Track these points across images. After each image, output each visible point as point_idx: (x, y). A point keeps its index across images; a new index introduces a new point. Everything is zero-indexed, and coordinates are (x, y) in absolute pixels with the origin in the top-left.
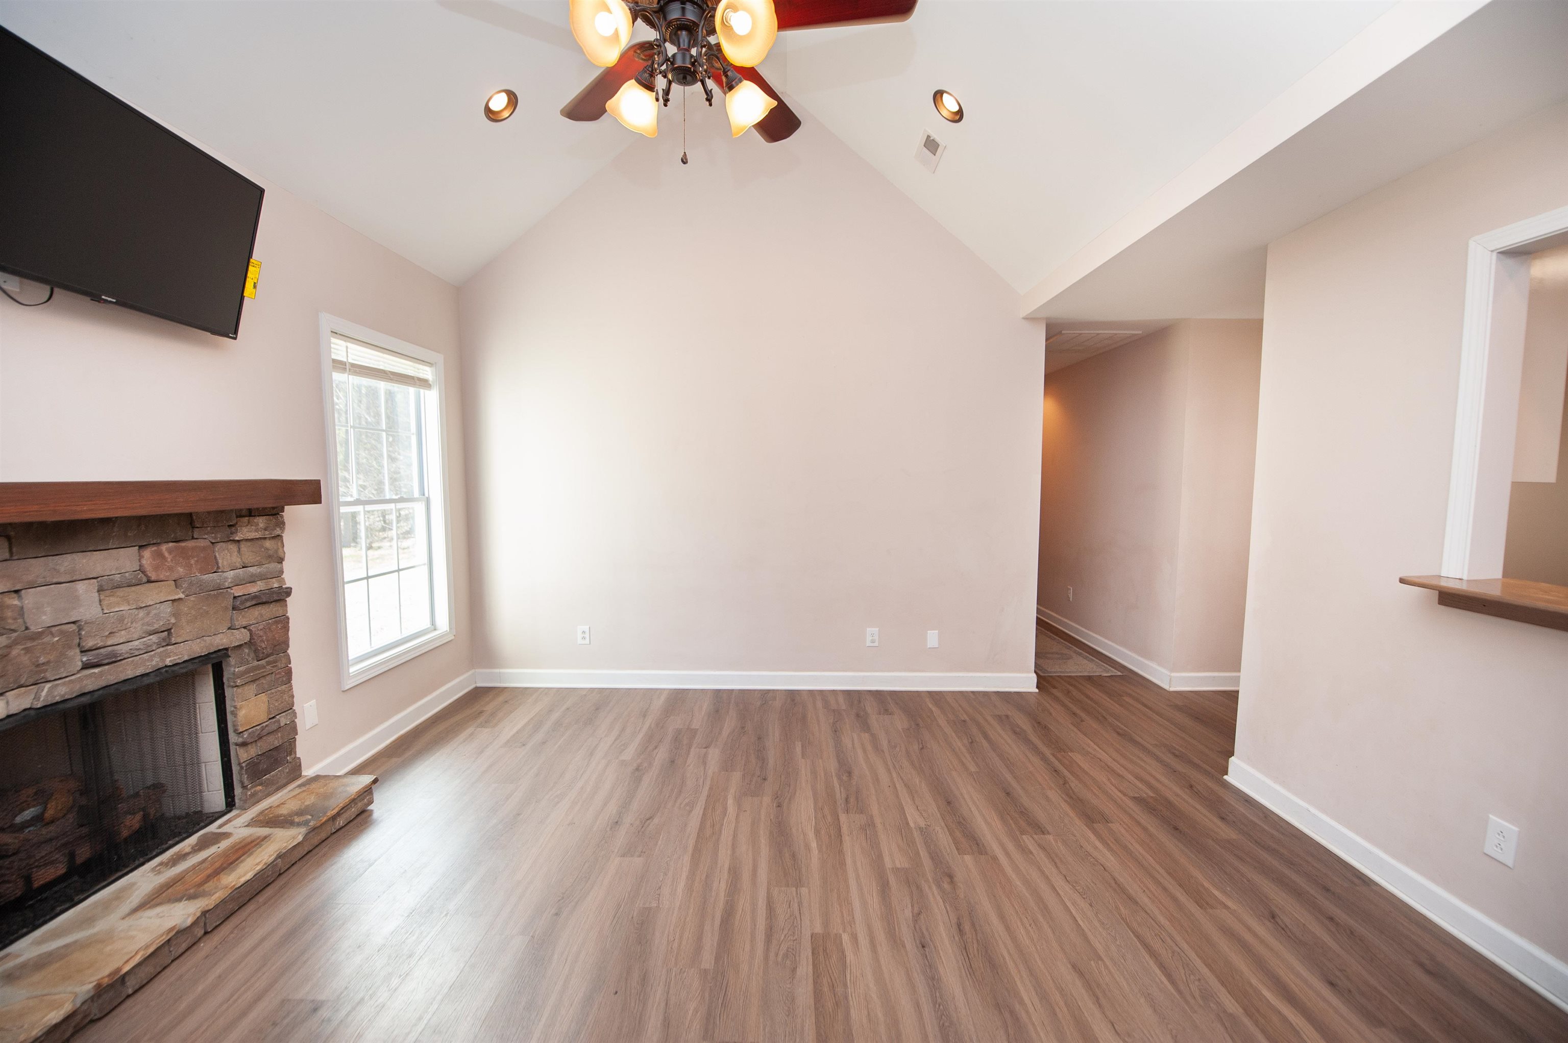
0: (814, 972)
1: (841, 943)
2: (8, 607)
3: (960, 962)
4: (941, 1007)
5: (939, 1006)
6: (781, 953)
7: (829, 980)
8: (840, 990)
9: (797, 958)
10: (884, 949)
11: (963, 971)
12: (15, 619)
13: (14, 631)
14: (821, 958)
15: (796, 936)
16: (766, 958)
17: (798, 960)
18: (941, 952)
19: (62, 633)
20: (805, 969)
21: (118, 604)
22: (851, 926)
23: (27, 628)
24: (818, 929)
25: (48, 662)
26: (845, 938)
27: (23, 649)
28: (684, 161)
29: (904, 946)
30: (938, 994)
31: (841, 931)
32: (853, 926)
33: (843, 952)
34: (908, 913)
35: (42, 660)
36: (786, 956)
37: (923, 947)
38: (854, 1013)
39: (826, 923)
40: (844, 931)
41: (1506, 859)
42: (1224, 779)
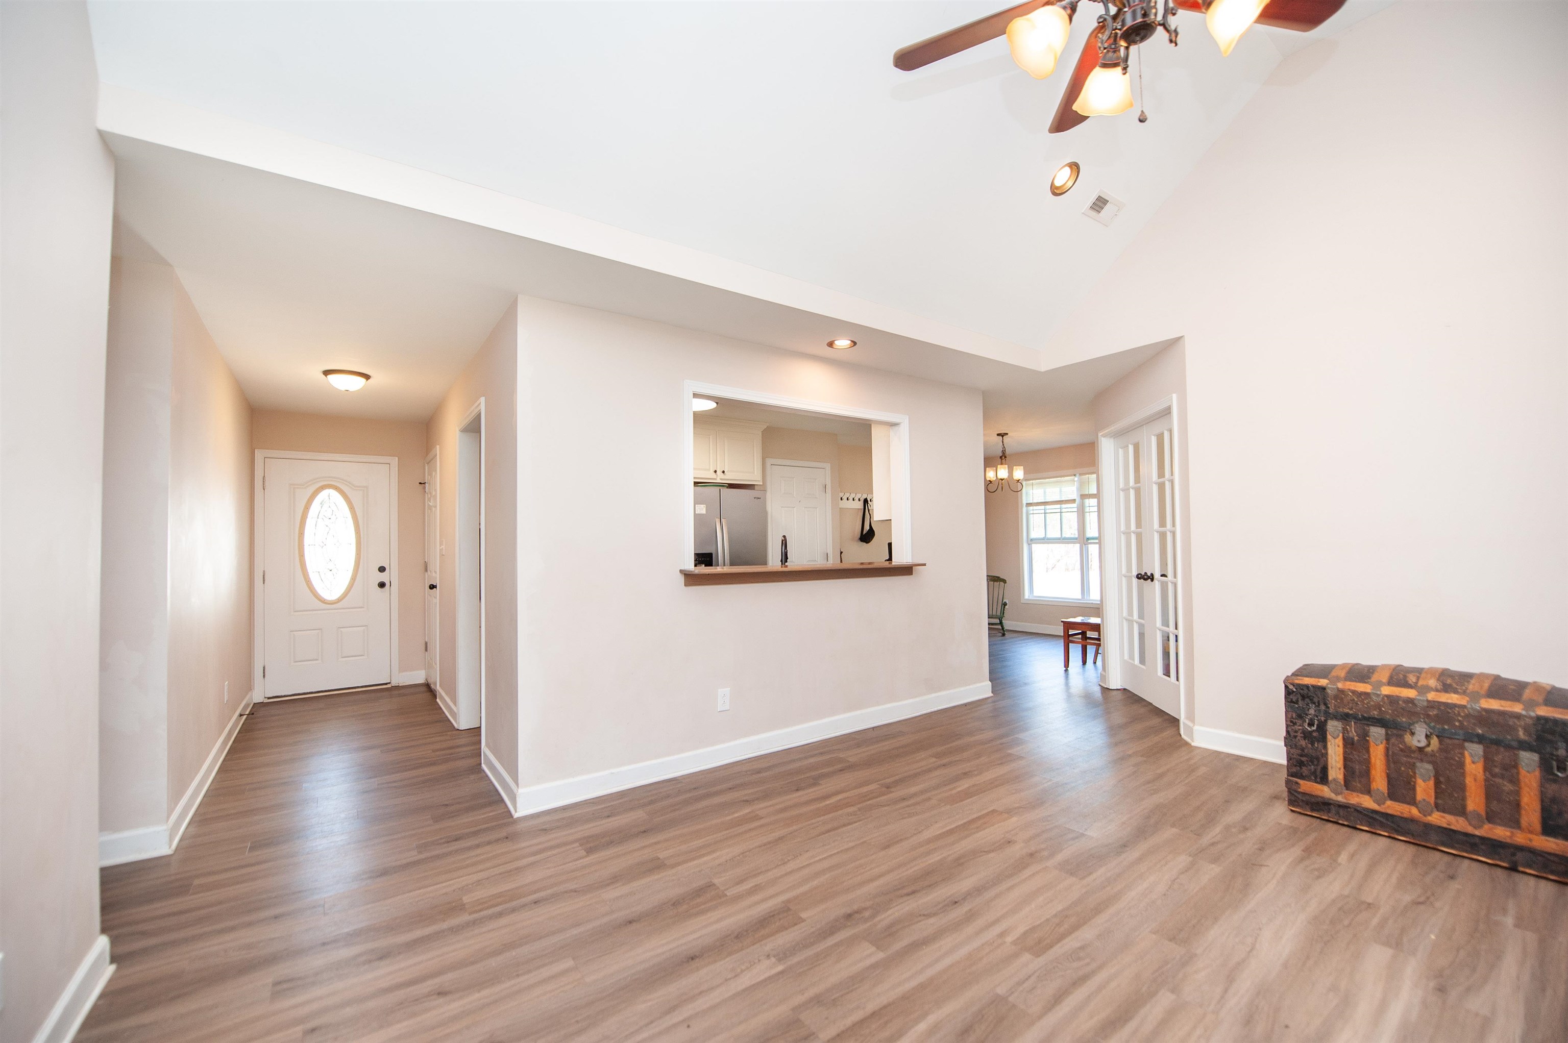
0: (1065, 937)
1: (1017, 939)
6: (1082, 963)
10: (989, 917)
14: (1048, 940)
15: (1055, 964)
16: (1101, 966)
17: (1071, 950)
18: (949, 894)
20: (1071, 943)
22: (993, 942)
24: (1027, 956)
26: (1010, 939)
29: (970, 910)
30: (987, 885)
31: (1009, 943)
32: (990, 942)
33: (1023, 934)
34: (932, 920)
36: (1080, 959)
37: (956, 902)
39: (1014, 955)
40: (1005, 942)
41: (727, 707)
42: (517, 818)
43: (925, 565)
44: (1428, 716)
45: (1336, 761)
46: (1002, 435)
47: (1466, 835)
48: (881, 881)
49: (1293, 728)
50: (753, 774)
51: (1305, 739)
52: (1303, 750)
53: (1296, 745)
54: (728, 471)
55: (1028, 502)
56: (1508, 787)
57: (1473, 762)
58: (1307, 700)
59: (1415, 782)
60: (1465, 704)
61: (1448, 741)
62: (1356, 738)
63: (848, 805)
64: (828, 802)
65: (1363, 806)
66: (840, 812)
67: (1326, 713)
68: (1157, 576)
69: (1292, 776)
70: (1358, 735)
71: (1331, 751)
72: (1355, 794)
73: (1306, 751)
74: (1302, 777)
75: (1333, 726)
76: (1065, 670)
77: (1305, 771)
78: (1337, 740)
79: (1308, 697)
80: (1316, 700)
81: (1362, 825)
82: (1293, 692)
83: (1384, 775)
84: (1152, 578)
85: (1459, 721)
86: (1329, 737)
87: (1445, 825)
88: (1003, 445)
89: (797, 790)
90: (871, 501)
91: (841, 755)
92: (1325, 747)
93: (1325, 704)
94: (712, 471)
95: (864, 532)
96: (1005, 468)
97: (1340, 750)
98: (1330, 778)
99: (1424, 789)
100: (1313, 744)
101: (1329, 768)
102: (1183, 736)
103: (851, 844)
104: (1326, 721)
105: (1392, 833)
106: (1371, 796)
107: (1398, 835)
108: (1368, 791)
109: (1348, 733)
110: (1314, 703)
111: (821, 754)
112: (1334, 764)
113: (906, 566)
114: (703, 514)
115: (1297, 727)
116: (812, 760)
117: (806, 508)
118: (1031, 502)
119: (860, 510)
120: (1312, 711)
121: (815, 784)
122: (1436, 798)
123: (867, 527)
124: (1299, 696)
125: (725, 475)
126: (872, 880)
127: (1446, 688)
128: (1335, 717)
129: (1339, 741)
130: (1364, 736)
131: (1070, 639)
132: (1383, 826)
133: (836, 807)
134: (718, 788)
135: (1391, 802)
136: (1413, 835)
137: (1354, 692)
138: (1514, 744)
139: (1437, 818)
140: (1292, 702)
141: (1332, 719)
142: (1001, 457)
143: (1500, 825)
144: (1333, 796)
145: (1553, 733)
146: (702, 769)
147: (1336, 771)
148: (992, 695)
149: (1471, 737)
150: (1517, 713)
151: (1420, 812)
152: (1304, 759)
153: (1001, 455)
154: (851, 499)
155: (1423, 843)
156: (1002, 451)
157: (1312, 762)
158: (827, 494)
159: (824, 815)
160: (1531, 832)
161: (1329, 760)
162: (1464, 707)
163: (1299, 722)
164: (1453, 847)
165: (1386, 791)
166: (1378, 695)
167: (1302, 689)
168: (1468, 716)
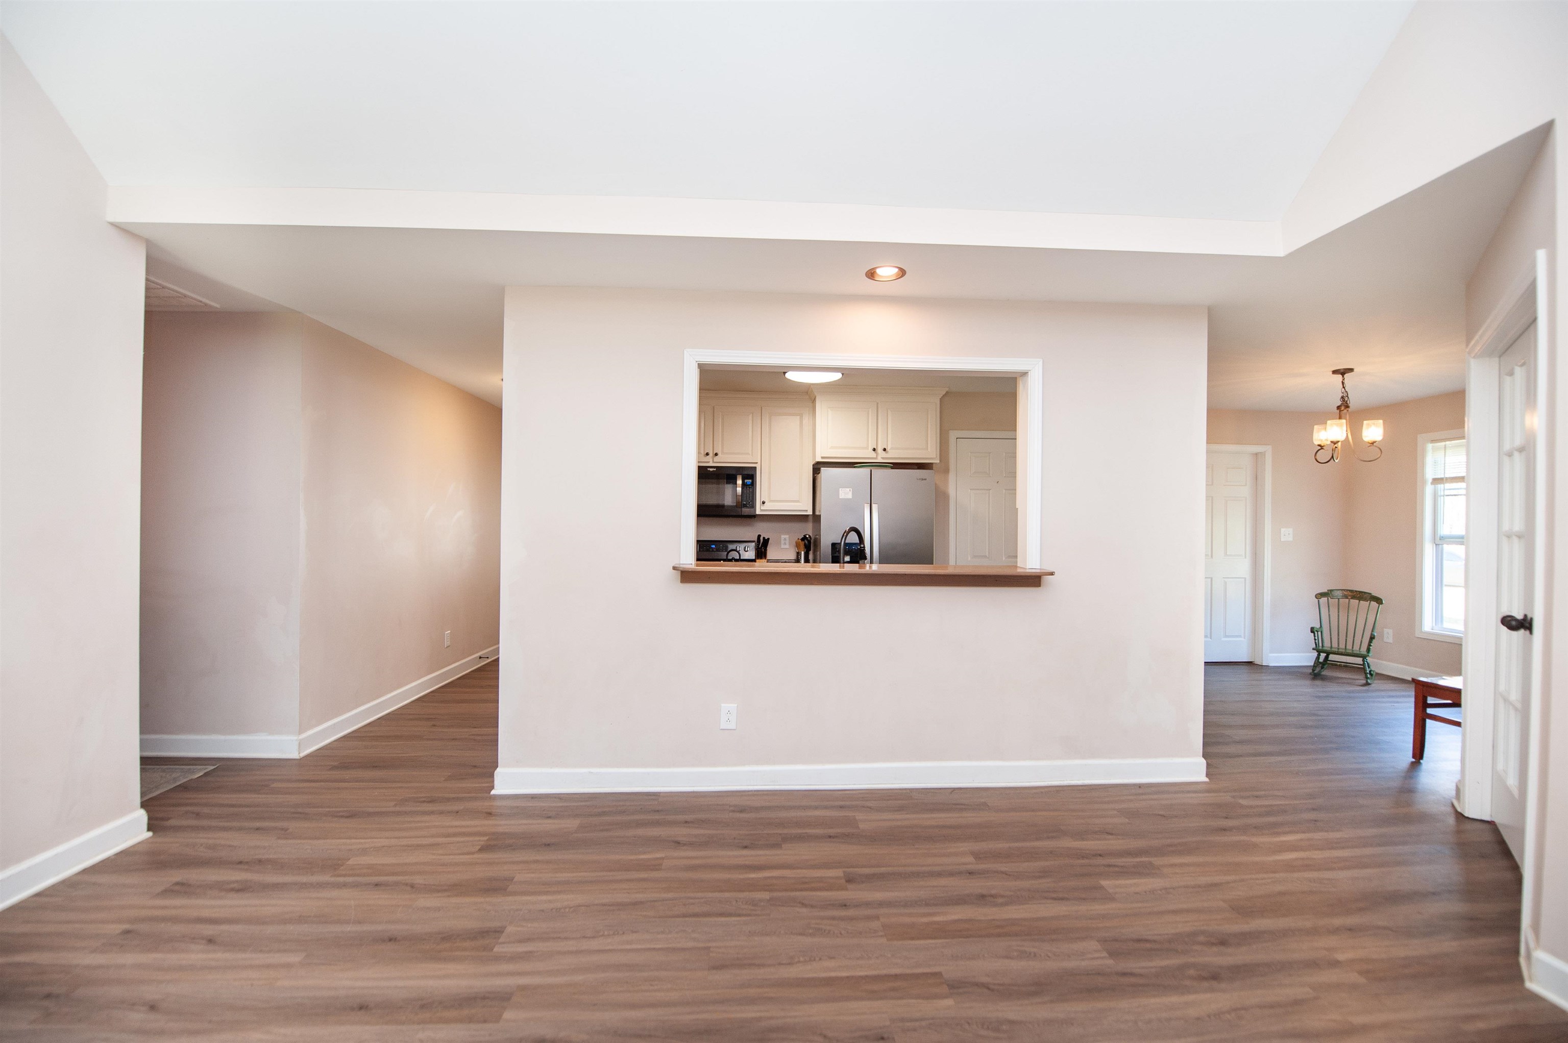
41: (732, 726)
42: (494, 795)
46: (1343, 372)
50: (734, 811)
54: (892, 448)
55: (1436, 477)
76: (1412, 763)
88: (1344, 387)
94: (871, 449)
96: (1341, 425)
111: (841, 807)
113: (1029, 574)
114: (850, 499)
116: (818, 813)
117: (1007, 490)
118: (1442, 476)
125: (887, 452)
131: (1430, 711)
133: (753, 886)
134: (671, 818)
142: (1339, 408)
146: (695, 791)
148: (1207, 780)
153: (1339, 403)
156: (1342, 397)
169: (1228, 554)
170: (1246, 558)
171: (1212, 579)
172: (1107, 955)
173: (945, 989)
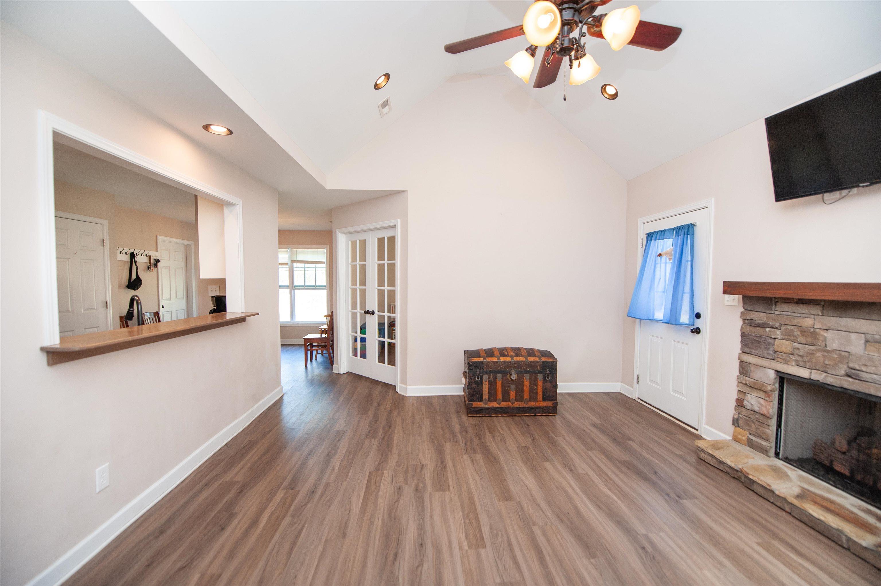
0: (481, 528)
1: (468, 544)
2: (822, 335)
3: (404, 536)
4: (421, 517)
5: (422, 518)
6: (500, 536)
7: (472, 525)
8: (467, 521)
9: (491, 534)
10: (444, 542)
11: (404, 533)
12: (822, 341)
13: (820, 346)
14: (478, 535)
15: (495, 546)
16: (507, 533)
17: (490, 533)
18: (413, 542)
19: (841, 355)
20: (486, 530)
21: (874, 351)
22: (463, 555)
23: (826, 346)
24: (482, 551)
25: (830, 365)
26: (466, 547)
27: (822, 355)
28: (565, 99)
29: (433, 544)
30: (421, 522)
31: (469, 551)
32: (462, 555)
33: (467, 539)
34: (425, 566)
35: (827, 362)
36: (497, 535)
37: (422, 544)
38: (461, 513)
39: (478, 555)
40: (467, 551)
41: (106, 484)
43: (258, 314)
44: (515, 367)
45: (486, 391)
47: (524, 408)
48: (370, 564)
49: (471, 381)
51: (475, 385)
52: (474, 389)
53: (472, 388)
56: (535, 387)
57: (527, 381)
58: (476, 368)
59: (510, 393)
60: (524, 360)
61: (520, 375)
62: (492, 380)
63: (280, 519)
64: (262, 525)
65: (494, 407)
66: (281, 528)
67: (483, 372)
68: (376, 312)
69: (470, 402)
70: (493, 379)
71: (484, 388)
72: (492, 403)
73: (475, 389)
74: (473, 401)
75: (485, 377)
76: (305, 367)
77: (475, 398)
78: (486, 383)
79: (477, 366)
80: (479, 367)
81: (493, 414)
82: (471, 365)
83: (501, 392)
84: (373, 313)
85: (523, 367)
86: (484, 382)
87: (518, 406)
89: (222, 529)
90: (137, 255)
91: (227, 478)
92: (482, 386)
93: (483, 368)
95: (132, 280)
97: (487, 386)
98: (484, 398)
99: (513, 394)
100: (478, 386)
101: (483, 394)
102: (399, 393)
103: (320, 548)
104: (483, 375)
105: (502, 414)
106: (497, 402)
107: (504, 414)
108: (496, 401)
109: (490, 379)
110: (479, 369)
112: (485, 392)
115: (472, 380)
116: (204, 495)
117: (82, 259)
119: (128, 262)
120: (478, 372)
121: (232, 516)
122: (516, 397)
123: (134, 277)
124: (473, 367)
126: (364, 566)
127: (517, 355)
128: (486, 373)
129: (487, 383)
130: (495, 378)
131: (308, 348)
132: (500, 412)
135: (503, 402)
136: (509, 413)
137: (492, 362)
138: (537, 372)
139: (516, 404)
140: (471, 370)
141: (485, 374)
143: (533, 401)
144: (484, 406)
145: (546, 366)
147: (485, 396)
149: (526, 372)
150: (537, 361)
151: (511, 404)
152: (475, 393)
154: (124, 252)
155: (512, 415)
157: (477, 393)
158: (106, 248)
159: (272, 538)
160: (540, 401)
161: (484, 391)
162: (524, 361)
163: (473, 378)
164: (519, 414)
165: (501, 399)
166: (500, 361)
167: (475, 364)
168: (526, 364)
169: (177, 297)
170: (184, 299)
171: (171, 311)
172: (373, 439)
173: (379, 473)
